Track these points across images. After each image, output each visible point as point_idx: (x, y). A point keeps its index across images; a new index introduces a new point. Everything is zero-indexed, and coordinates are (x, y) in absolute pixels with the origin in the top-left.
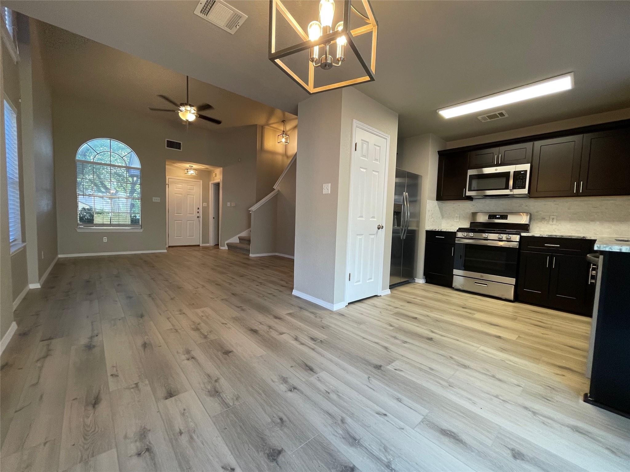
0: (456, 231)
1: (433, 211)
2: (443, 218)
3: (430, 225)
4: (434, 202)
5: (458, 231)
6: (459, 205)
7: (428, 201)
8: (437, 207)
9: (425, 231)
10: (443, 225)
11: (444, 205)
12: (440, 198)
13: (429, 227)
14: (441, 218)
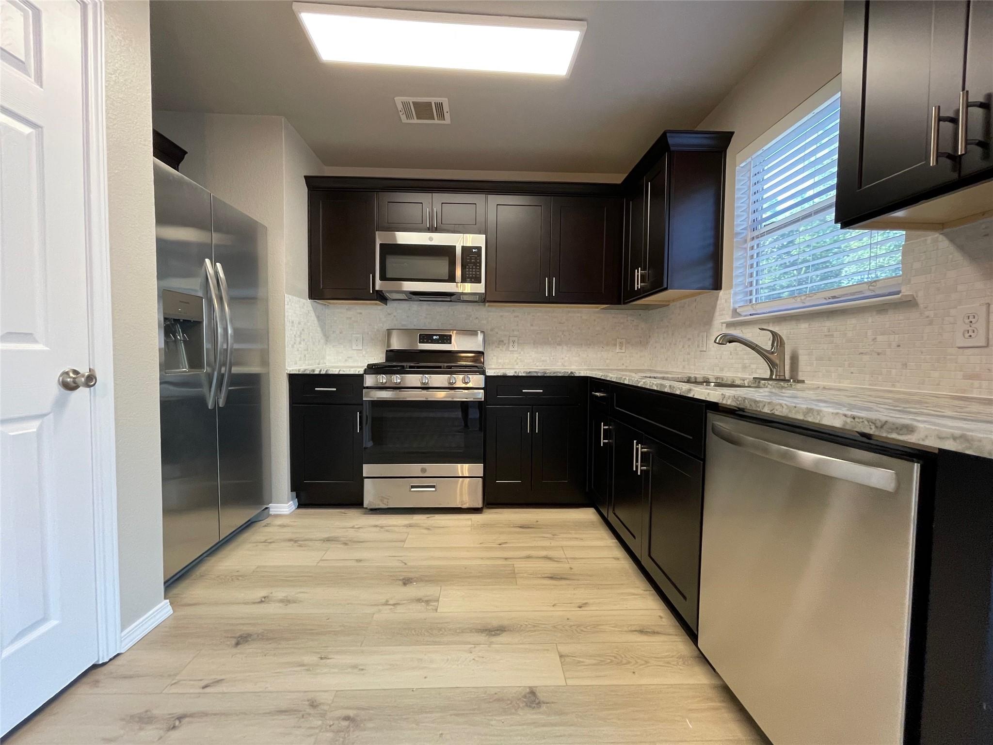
0: (362, 372)
1: (302, 324)
2: (327, 341)
3: (297, 359)
4: (304, 301)
5: (366, 372)
6: (361, 313)
7: (288, 297)
8: (313, 314)
9: (286, 374)
10: (328, 358)
11: (327, 311)
12: (316, 292)
13: (296, 363)
14: (322, 341)
